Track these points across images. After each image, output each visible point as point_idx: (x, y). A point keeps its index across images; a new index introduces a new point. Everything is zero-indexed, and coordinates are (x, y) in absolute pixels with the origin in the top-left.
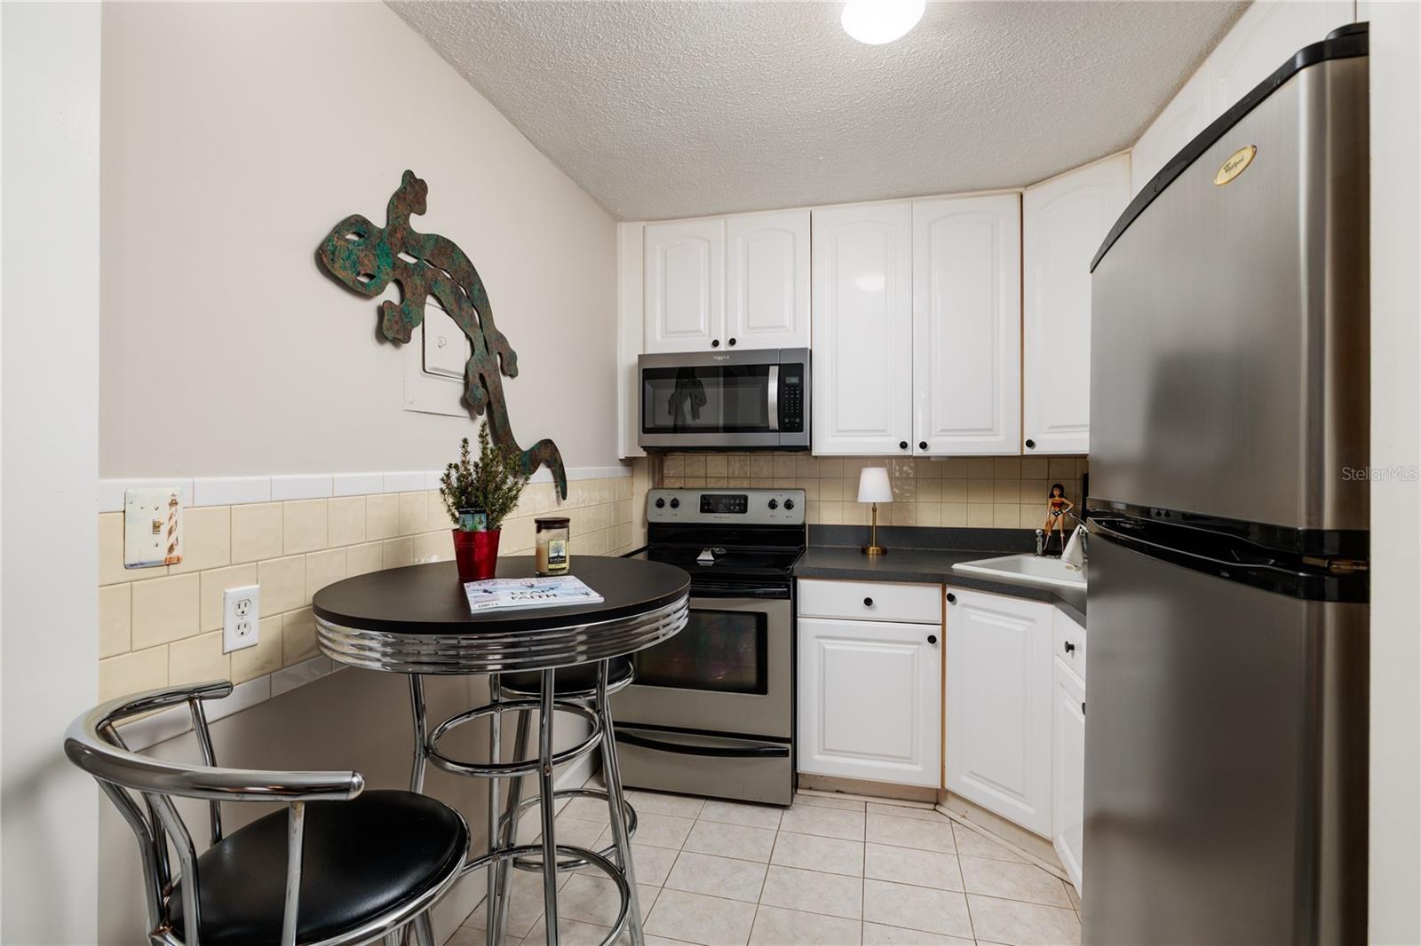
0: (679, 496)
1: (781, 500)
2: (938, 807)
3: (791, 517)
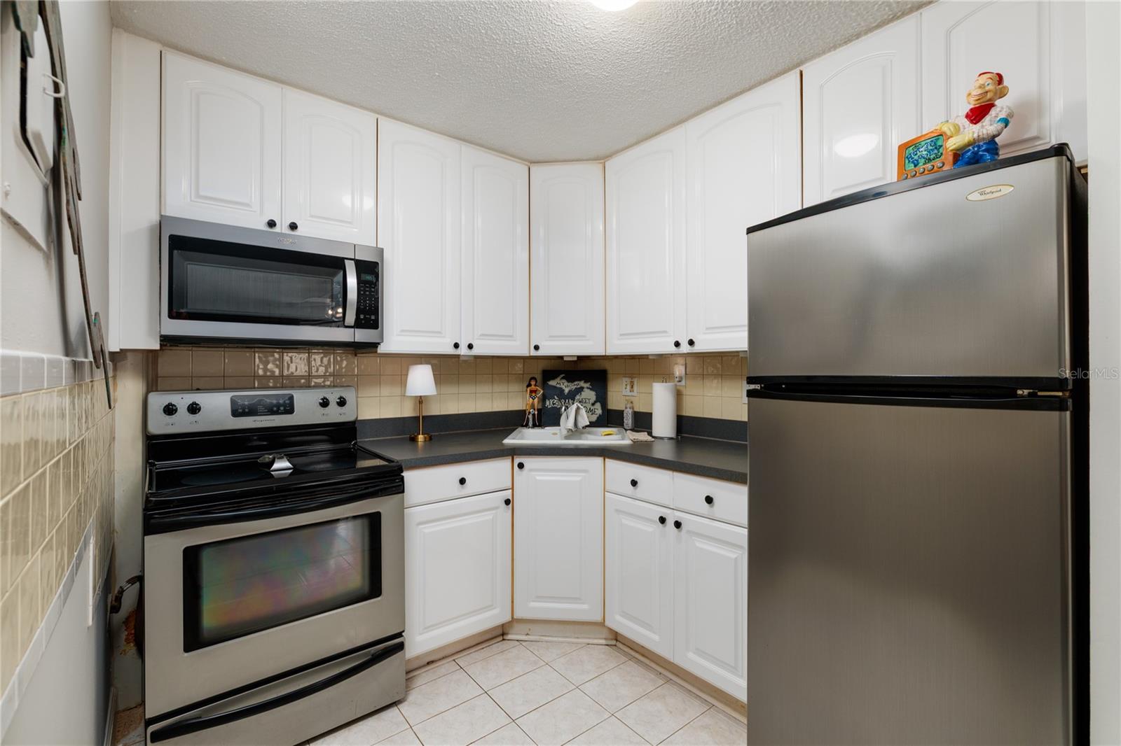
1: (333, 398)
2: (505, 637)
3: (344, 414)
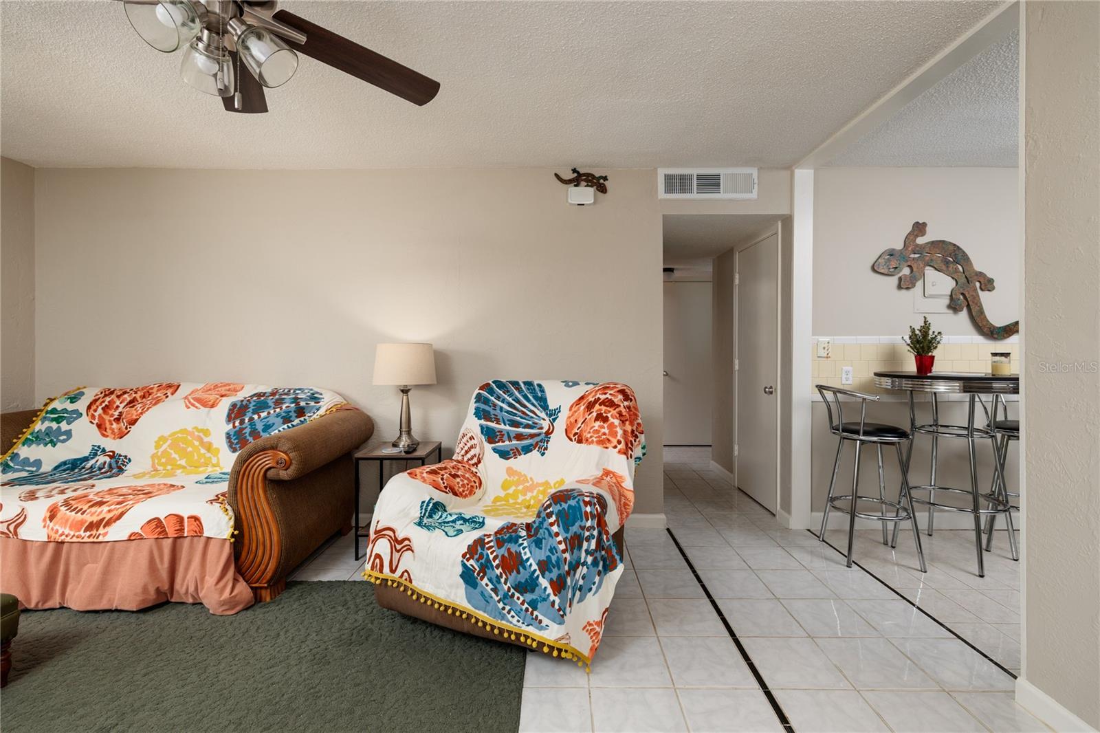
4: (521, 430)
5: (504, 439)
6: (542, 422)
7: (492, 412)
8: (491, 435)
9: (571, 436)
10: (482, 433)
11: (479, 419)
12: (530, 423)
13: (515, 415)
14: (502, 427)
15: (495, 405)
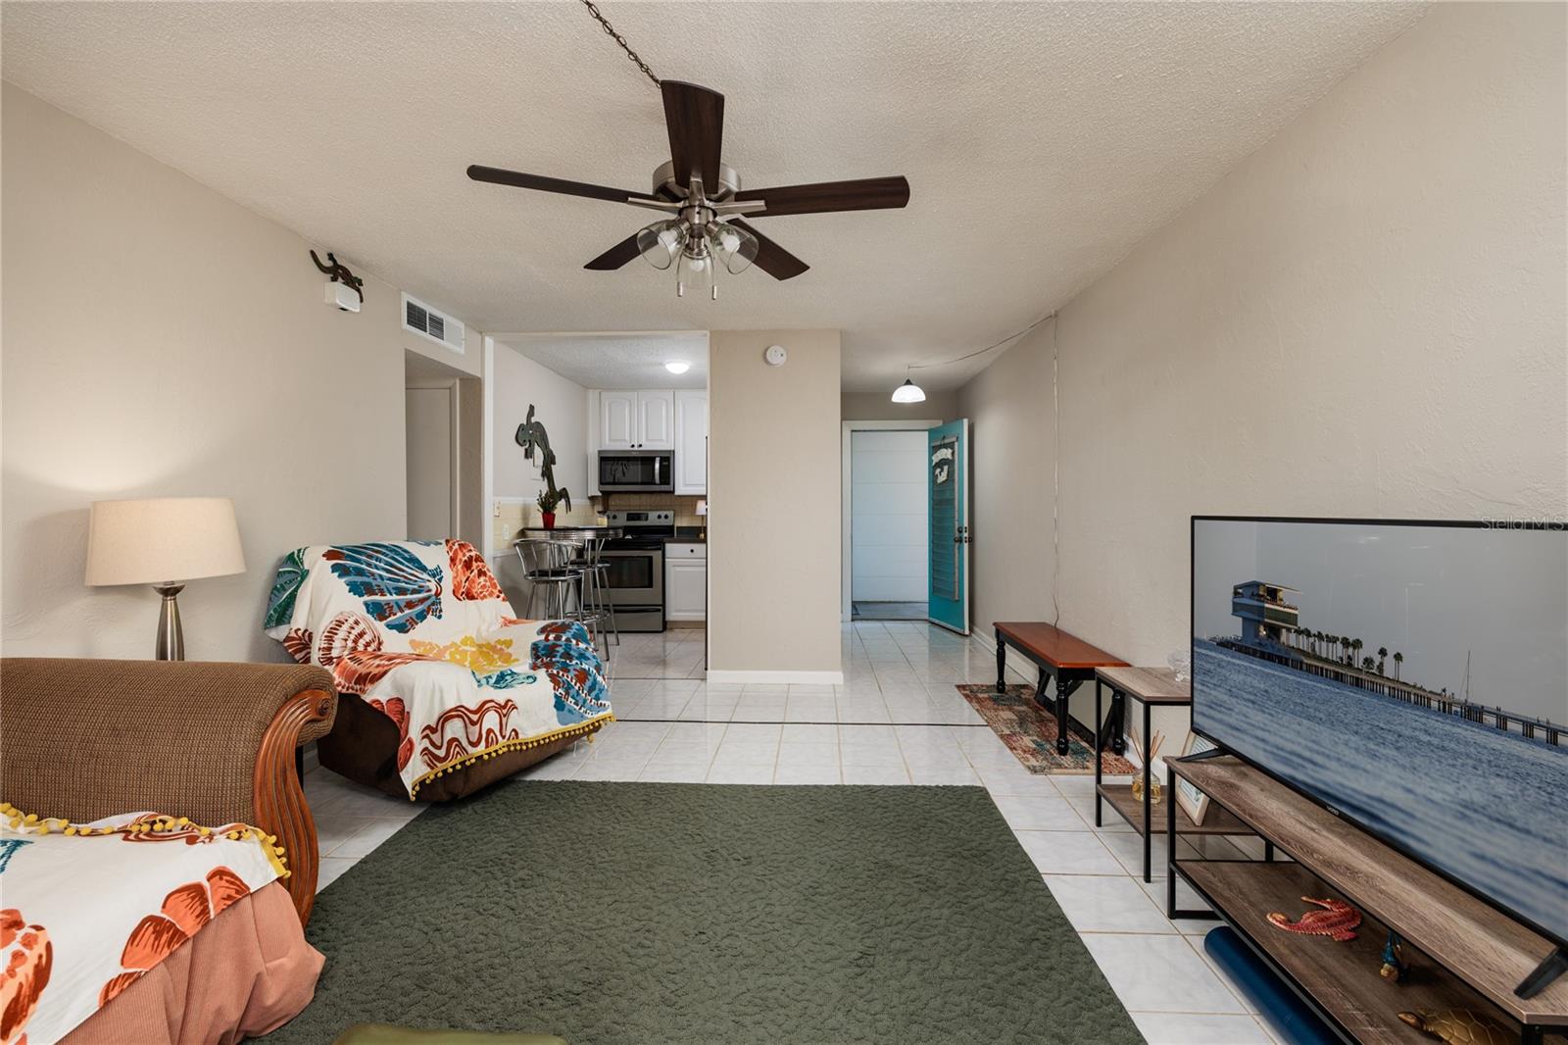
0: (616, 513)
1: (663, 515)
3: (667, 522)
4: (409, 597)
5: (394, 611)
6: (428, 584)
7: (374, 583)
8: (379, 611)
9: (459, 596)
10: (368, 612)
11: (361, 595)
12: (416, 587)
13: (398, 581)
14: (388, 597)
15: (373, 574)
